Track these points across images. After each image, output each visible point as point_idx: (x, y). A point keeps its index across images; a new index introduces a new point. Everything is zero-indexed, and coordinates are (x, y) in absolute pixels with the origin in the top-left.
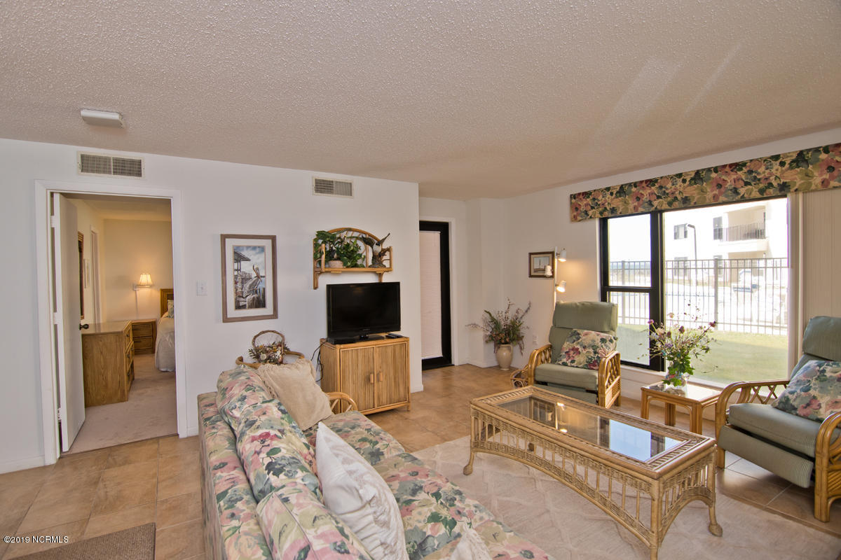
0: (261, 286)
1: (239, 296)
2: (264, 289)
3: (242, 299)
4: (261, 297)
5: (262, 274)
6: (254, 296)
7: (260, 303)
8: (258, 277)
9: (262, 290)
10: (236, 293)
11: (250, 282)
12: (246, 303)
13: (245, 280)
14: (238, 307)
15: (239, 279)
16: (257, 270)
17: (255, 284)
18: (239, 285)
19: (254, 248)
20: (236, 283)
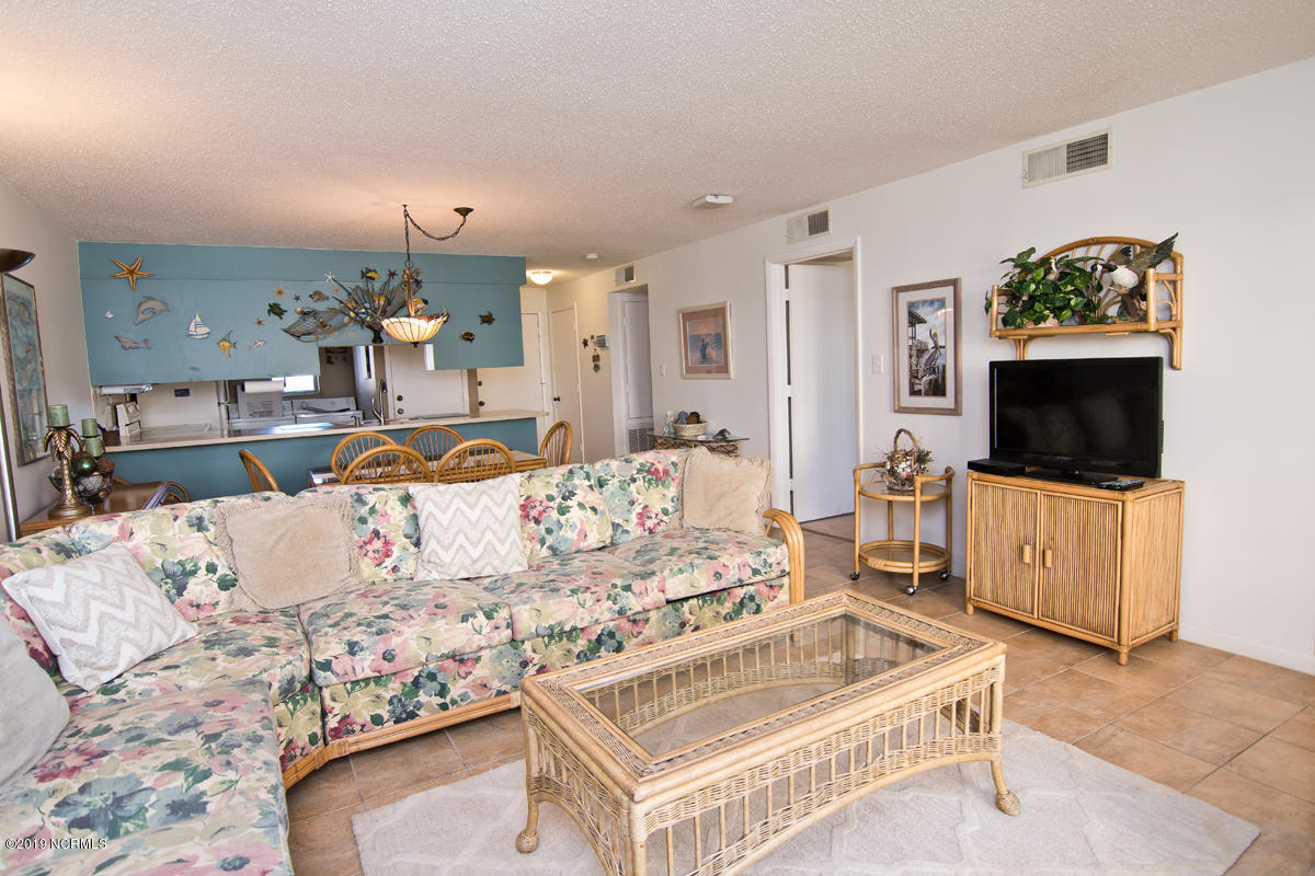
0: (939, 362)
1: (914, 376)
2: (944, 366)
3: (917, 381)
4: (940, 379)
5: (941, 343)
6: (931, 377)
7: (937, 389)
8: (936, 347)
9: (941, 367)
10: (911, 371)
11: (926, 356)
12: (922, 387)
13: (921, 351)
14: (914, 393)
15: (914, 353)
16: (934, 336)
17: (932, 358)
18: (914, 360)
19: (932, 302)
20: (911, 357)
